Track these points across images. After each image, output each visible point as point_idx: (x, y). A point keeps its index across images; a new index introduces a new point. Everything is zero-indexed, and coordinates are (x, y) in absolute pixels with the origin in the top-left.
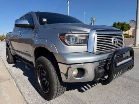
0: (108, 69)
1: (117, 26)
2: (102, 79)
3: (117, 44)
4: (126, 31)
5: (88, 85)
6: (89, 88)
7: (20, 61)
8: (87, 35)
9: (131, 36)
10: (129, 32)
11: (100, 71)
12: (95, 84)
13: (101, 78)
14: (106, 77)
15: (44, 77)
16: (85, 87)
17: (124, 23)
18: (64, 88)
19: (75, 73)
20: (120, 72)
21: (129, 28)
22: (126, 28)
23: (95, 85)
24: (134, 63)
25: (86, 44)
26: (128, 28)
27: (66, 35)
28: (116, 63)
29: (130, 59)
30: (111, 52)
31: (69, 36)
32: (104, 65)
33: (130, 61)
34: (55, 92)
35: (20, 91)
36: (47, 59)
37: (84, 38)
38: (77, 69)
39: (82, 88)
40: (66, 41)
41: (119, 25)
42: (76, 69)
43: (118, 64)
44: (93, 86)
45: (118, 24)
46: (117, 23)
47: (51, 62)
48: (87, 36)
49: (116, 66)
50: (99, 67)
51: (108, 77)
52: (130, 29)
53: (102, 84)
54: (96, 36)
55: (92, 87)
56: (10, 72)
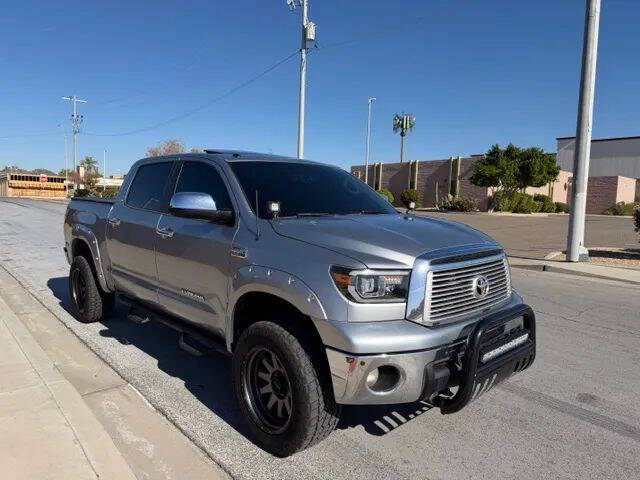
0: (460, 368)
1: (503, 162)
2: (442, 395)
3: (487, 293)
4: (540, 185)
5: (395, 414)
6: (400, 423)
7: (147, 319)
8: (407, 273)
9: (559, 208)
10: (551, 190)
11: (439, 375)
12: (418, 412)
13: (440, 393)
14: (454, 390)
15: (263, 383)
16: (386, 418)
17: (533, 150)
18: (334, 419)
19: (372, 377)
20: (490, 380)
21: (553, 174)
22: (540, 172)
23: (416, 415)
24: (534, 348)
25: (403, 300)
26: (549, 173)
27: (351, 273)
28: (481, 355)
29: (525, 337)
30: (471, 318)
31: (360, 276)
32: (448, 358)
33: (522, 345)
34: (311, 431)
35: (181, 430)
36: (286, 333)
37: (398, 281)
38: (379, 368)
39: (378, 423)
40: (351, 289)
41: (512, 159)
42: (376, 370)
43: (487, 356)
44: (412, 416)
45: (510, 152)
46: (503, 147)
47: (299, 341)
48: (405, 276)
49: (479, 362)
50: (436, 362)
51: (459, 391)
52: (558, 177)
53: (443, 412)
54: (431, 276)
55: (408, 419)
56: (104, 356)
